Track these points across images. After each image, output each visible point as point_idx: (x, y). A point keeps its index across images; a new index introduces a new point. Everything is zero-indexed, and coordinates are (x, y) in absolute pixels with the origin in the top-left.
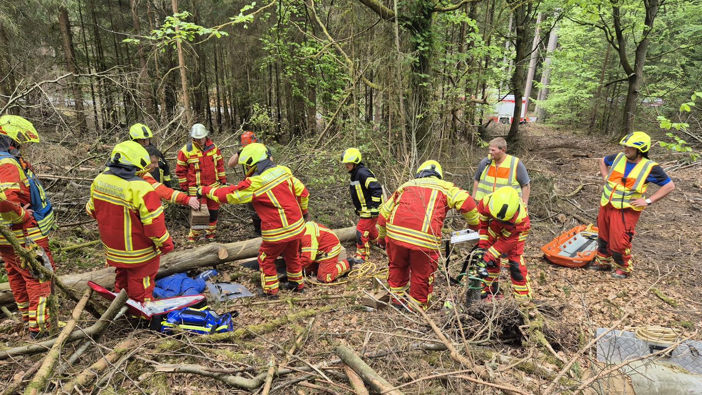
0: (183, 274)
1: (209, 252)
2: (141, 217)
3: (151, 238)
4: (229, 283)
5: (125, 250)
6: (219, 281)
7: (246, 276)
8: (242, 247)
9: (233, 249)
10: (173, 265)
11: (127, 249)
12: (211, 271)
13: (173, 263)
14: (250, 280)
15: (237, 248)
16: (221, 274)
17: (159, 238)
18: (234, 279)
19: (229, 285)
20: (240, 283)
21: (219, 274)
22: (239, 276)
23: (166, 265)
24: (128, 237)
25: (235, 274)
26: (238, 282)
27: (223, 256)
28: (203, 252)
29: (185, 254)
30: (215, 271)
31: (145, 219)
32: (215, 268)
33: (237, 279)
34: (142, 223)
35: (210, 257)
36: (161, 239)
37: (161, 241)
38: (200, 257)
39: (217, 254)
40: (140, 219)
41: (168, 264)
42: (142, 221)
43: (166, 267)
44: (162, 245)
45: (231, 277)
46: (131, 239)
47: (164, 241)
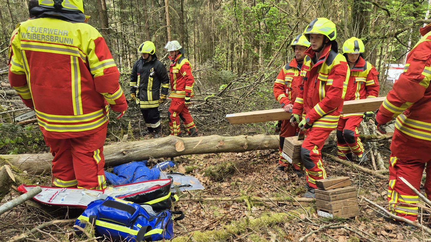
0: (139, 162)
1: (166, 144)
2: (91, 67)
3: (104, 94)
4: (183, 175)
5: (73, 114)
6: (174, 172)
7: (200, 169)
8: (198, 142)
9: (190, 143)
10: (131, 153)
11: (75, 113)
12: (168, 163)
13: (131, 151)
14: (204, 173)
15: (194, 142)
16: (177, 166)
17: (112, 94)
18: (189, 172)
19: (183, 177)
20: (194, 176)
21: (175, 166)
22: (194, 169)
23: (124, 152)
24: (77, 97)
25: (190, 167)
26: (192, 175)
27: (180, 148)
28: (161, 143)
29: (144, 144)
30: (172, 163)
31: (95, 69)
32: (172, 159)
33: (192, 172)
34: (93, 76)
35: (167, 149)
36: (113, 95)
37: (113, 97)
38: (157, 147)
39: (175, 146)
40: (89, 70)
41: (126, 151)
42: (92, 72)
43: (124, 154)
44: (114, 103)
45: (186, 170)
46: (80, 99)
47: (118, 97)
